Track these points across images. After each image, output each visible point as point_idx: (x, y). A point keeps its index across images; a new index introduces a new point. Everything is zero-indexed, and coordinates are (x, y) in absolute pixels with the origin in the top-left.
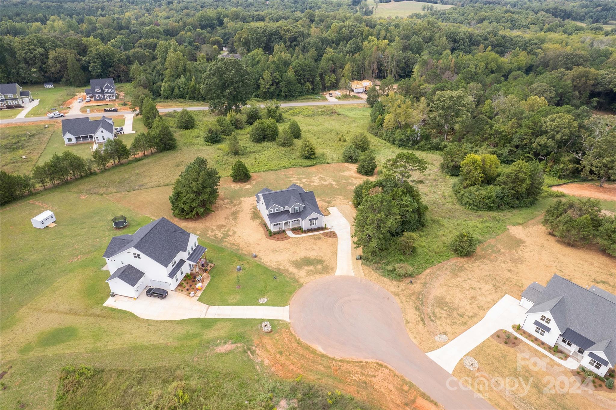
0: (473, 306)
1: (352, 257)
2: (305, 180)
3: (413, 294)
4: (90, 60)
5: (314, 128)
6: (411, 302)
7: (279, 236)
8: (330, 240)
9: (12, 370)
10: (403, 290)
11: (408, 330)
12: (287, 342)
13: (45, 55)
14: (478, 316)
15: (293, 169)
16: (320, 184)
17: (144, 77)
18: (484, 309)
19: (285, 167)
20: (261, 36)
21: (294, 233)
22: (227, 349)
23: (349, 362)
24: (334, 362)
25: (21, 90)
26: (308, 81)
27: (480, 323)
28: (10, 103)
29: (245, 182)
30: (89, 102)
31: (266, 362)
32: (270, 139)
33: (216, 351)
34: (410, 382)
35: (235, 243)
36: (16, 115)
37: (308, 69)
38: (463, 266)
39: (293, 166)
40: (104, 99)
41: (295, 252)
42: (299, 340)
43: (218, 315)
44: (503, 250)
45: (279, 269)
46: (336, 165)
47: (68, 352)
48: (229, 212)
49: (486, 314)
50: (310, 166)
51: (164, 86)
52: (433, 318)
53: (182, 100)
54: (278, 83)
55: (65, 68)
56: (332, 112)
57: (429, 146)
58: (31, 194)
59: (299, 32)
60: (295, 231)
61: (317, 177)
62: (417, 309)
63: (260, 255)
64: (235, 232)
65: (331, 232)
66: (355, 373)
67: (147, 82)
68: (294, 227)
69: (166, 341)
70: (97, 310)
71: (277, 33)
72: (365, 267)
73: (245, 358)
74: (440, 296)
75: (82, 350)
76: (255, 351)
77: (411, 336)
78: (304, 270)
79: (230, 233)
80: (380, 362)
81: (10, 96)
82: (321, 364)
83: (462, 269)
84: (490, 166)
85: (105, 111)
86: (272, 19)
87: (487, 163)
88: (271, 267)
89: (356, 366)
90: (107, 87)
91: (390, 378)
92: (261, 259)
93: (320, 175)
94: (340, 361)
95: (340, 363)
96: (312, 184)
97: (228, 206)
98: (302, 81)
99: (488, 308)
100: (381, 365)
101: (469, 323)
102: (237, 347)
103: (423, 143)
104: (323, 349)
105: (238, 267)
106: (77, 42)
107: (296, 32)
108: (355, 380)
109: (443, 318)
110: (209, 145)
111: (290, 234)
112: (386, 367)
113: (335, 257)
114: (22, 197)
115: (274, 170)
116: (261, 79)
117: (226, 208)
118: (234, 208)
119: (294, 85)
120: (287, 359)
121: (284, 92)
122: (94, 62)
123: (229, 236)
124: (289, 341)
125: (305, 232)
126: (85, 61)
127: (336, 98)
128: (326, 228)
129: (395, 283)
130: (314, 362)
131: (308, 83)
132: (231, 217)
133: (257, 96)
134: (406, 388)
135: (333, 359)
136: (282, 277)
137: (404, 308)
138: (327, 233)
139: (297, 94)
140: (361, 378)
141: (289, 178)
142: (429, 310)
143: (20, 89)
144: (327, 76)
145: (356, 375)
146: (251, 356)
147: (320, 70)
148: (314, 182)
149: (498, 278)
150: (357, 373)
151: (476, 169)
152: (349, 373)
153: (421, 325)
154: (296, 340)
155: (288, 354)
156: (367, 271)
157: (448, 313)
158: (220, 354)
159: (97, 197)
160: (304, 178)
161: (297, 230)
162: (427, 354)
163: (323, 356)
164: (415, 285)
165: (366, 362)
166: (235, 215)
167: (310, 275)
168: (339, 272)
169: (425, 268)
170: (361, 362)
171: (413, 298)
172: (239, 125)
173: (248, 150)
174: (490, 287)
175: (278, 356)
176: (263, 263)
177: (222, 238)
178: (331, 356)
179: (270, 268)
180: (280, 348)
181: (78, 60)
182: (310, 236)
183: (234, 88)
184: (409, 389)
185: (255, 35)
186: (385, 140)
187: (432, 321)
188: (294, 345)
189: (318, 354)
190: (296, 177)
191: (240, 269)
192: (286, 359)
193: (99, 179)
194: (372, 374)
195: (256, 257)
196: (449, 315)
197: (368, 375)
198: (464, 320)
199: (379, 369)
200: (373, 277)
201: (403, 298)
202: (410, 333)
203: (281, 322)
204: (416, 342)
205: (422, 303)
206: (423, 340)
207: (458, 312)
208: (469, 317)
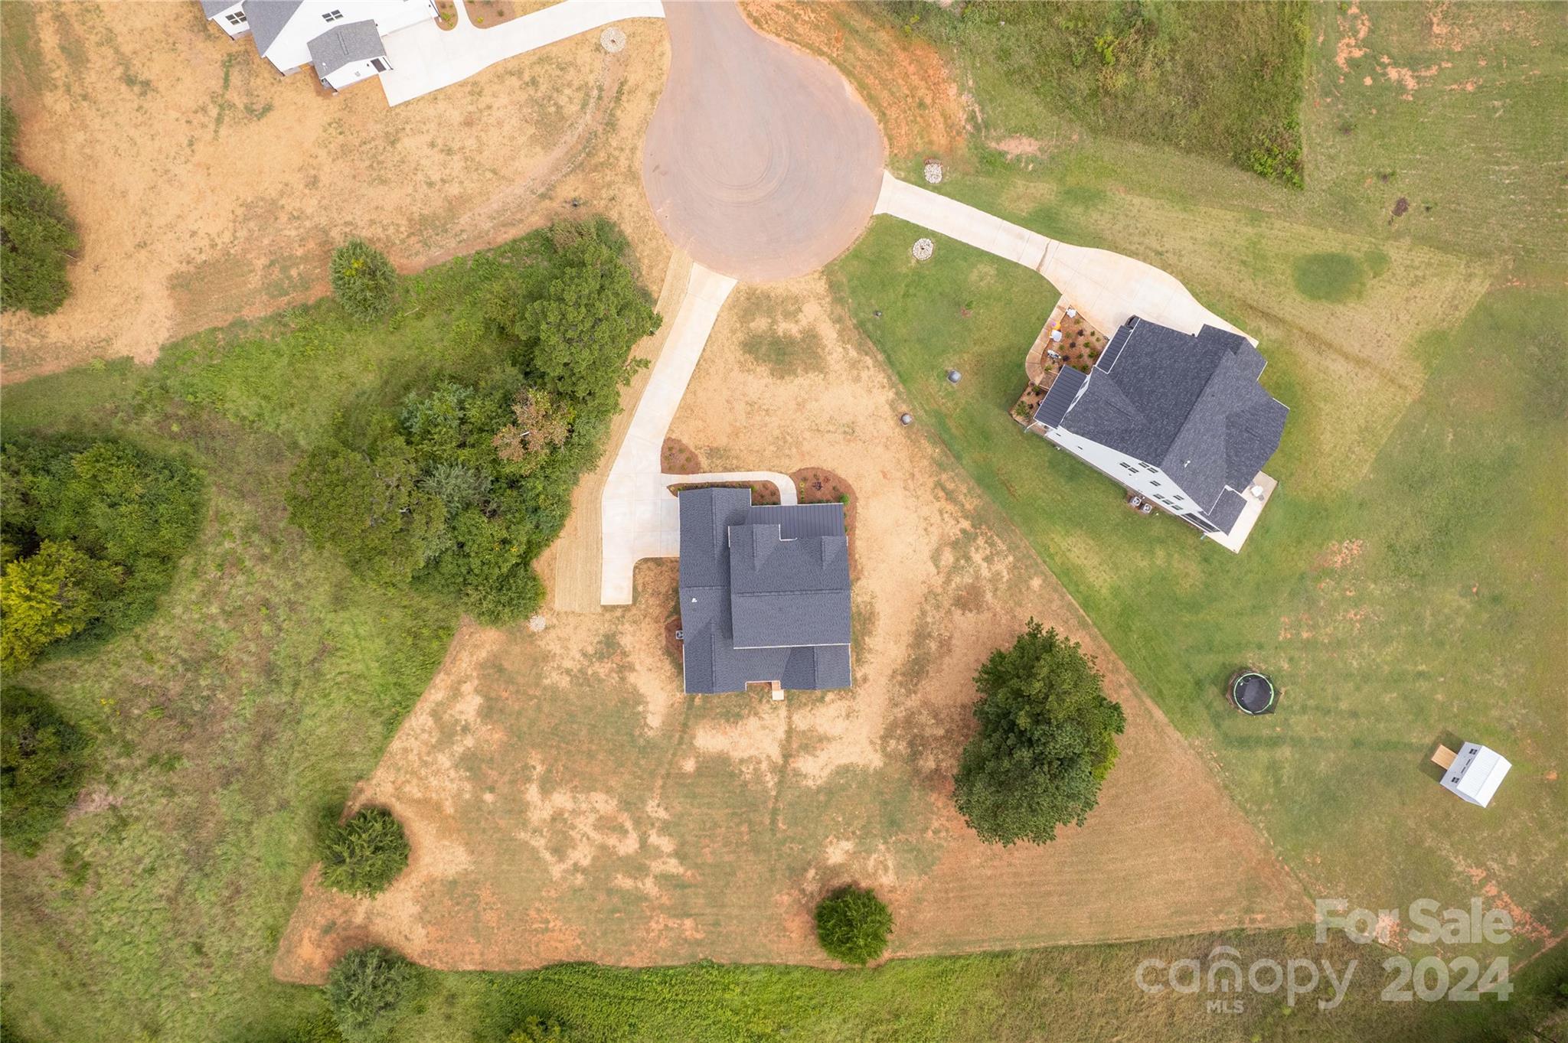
2: (622, 852)
3: (595, 169)
6: (614, 144)
9: (1385, 216)
10: (609, 185)
11: (665, 77)
12: (903, 124)
14: (500, 70)
16: (582, 800)
18: (473, 87)
22: (1017, 142)
23: (807, 46)
24: (835, 55)
27: (509, 55)
29: (842, 892)
31: (953, 90)
33: (1037, 147)
38: (410, 235)
41: (801, 406)
42: (880, 121)
43: (1021, 237)
44: (260, 264)
46: (457, 959)
47: (1303, 230)
48: (933, 691)
49: (479, 74)
52: (595, 93)
61: (573, 860)
62: (611, 125)
64: (936, 559)
65: (671, 471)
69: (1129, 197)
73: (988, 109)
74: (538, 149)
75: (1278, 224)
76: (967, 120)
77: (666, 62)
78: (804, 322)
79: (949, 558)
80: (755, 28)
82: (858, 59)
83: (420, 227)
88: (876, 361)
89: (799, 35)
93: (557, 874)
94: (821, 53)
95: (825, 49)
96: (612, 807)
97: (929, 726)
99: (462, 84)
100: (756, 21)
101: (535, 58)
102: (999, 140)
104: (843, 88)
108: (813, 11)
109: (576, 84)
111: (788, 493)
112: (750, 15)
113: (708, 351)
117: (937, 718)
118: (914, 703)
120: (913, 89)
123: (954, 547)
124: (899, 126)
125: (745, 490)
128: (680, 491)
129: (614, 214)
130: (870, 67)
132: (933, 649)
135: (833, 61)
137: (638, 132)
138: (683, 468)
140: (801, 12)
142: (588, 117)
145: (807, 19)
146: (977, 110)
148: (600, 825)
149: (364, 166)
150: (804, 22)
152: (816, 27)
153: (631, 83)
154: (886, 124)
155: (909, 100)
156: (655, 272)
157: (555, 95)
158: (1030, 136)
160: (624, 866)
162: (662, 15)
163: (849, 73)
164: (573, 195)
165: (778, 35)
166: (917, 661)
167: (796, 299)
168: (725, 288)
170: (787, 39)
171: (602, 155)
174: (405, 144)
175: (928, 101)
176: (891, 387)
177: (975, 539)
178: (834, 68)
180: (921, 116)
182: (737, 468)
187: (601, 89)
188: (893, 113)
189: (856, 80)
190: (649, 887)
192: (916, 88)
196: (558, 90)
197: (788, 11)
198: (537, 69)
199: (764, 15)
200: (654, 244)
201: (623, 163)
202: (664, 68)
203: (903, 174)
204: (667, 46)
205: (588, 140)
206: (649, 47)
207: (532, 92)
208: (519, 73)
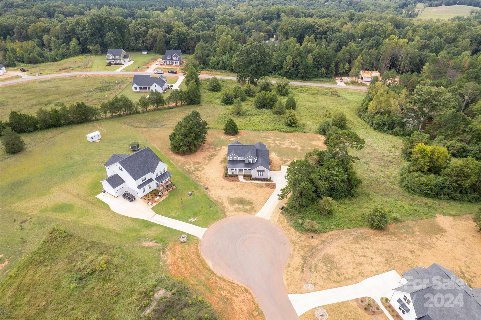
0: (355, 270)
1: (277, 206)
2: (279, 142)
3: (307, 246)
4: (172, 37)
5: (311, 104)
6: (302, 252)
7: (232, 178)
8: (268, 189)
9: (31, 220)
10: (301, 241)
11: (285, 272)
12: (191, 253)
13: (146, 32)
14: (354, 280)
15: (274, 132)
16: (288, 147)
17: (200, 51)
18: (363, 275)
19: (268, 130)
20: (298, 28)
21: (244, 179)
22: (150, 245)
23: (225, 280)
24: (214, 277)
25: (125, 54)
26: (324, 67)
27: (352, 286)
28: (117, 61)
29: (233, 135)
30: (162, 65)
31: (169, 262)
32: (269, 107)
33: (142, 244)
34: (261, 310)
35: (199, 176)
36: (116, 69)
37: (325, 57)
38: (369, 236)
39: (275, 130)
40: (172, 64)
41: (236, 192)
42: (200, 254)
43: (159, 221)
44: (417, 233)
45: (217, 201)
46: (311, 134)
47: (62, 218)
48: (209, 154)
49: (363, 280)
50: (289, 132)
51: (212, 59)
52: (313, 270)
53: (223, 71)
54: (297, 66)
55: (155, 41)
56: (334, 94)
57: (402, 133)
58: (97, 120)
59: (329, 27)
60: (246, 177)
61: (289, 141)
62: (304, 259)
63: (211, 188)
64: (204, 169)
65: (273, 184)
66: (225, 290)
67: (201, 55)
68: (246, 174)
69: (117, 229)
70: (90, 199)
71: (311, 27)
72: (282, 215)
73: (157, 255)
74: (330, 254)
75: (70, 220)
76: (166, 252)
77: (285, 277)
78: (234, 207)
79: (200, 169)
80: (248, 288)
81: (117, 57)
82: (204, 275)
83: (366, 238)
84: (439, 157)
85: (169, 72)
86: (320, 16)
87: (436, 154)
88: (213, 198)
89: (229, 285)
90: (175, 56)
91: (248, 302)
92: (210, 191)
93: (292, 140)
94: (220, 278)
95: (218, 279)
96: (282, 146)
97: (211, 150)
98: (319, 66)
99: (368, 276)
100: (247, 291)
101: (341, 283)
102: (157, 246)
103: (397, 129)
104: (213, 265)
105: (190, 193)
106: (167, 24)
107: (327, 27)
108: (222, 295)
109: (321, 272)
110: (222, 105)
111: (241, 178)
112: (250, 294)
113: (264, 202)
114: (91, 121)
115: (259, 130)
116: (285, 62)
117: (209, 151)
118: (213, 153)
119: (310, 68)
120: (184, 264)
121: (301, 73)
122: (174, 39)
123: (199, 170)
124: (193, 252)
125: (253, 179)
126: (169, 37)
127: (345, 83)
128: (270, 180)
129: (298, 233)
130: (200, 272)
131: (323, 69)
132: (207, 158)
133: (280, 74)
134: (255, 314)
135: (215, 275)
136: (216, 207)
137: (293, 255)
138: (270, 184)
139: (311, 76)
140: (227, 294)
141: (267, 138)
142: (314, 262)
143: (124, 52)
144: (341, 65)
145: (225, 292)
146: (161, 254)
147: (337, 59)
148: (284, 144)
149: (395, 255)
150: (226, 290)
151: (423, 157)
152: (221, 288)
153: (298, 272)
154: (198, 253)
155: (187, 261)
156: (282, 219)
157: (329, 270)
158: (144, 247)
159: (132, 128)
160: (278, 140)
161: (247, 177)
162: (289, 295)
163: (209, 270)
164: (314, 240)
165: (238, 285)
166: (211, 157)
167: (236, 211)
168: (259, 215)
169: (331, 229)
170: (233, 283)
171: (306, 249)
172: (251, 94)
173: (248, 113)
174: (382, 260)
175: (179, 260)
176: (209, 194)
177: (193, 171)
178: (215, 272)
179: (211, 199)
180: (183, 255)
181: (165, 37)
182: (255, 183)
183: (256, 66)
184: (257, 316)
185: (293, 27)
186: (366, 122)
187: (311, 271)
188: (195, 256)
189: (207, 268)
190: (273, 138)
191: (191, 195)
192: (183, 264)
193: (139, 117)
194: (236, 295)
195: (207, 189)
196: (328, 271)
197: (233, 295)
198: (339, 279)
199: (244, 293)
200: (283, 225)
201: (298, 247)
202: (285, 275)
203: (195, 238)
204: (285, 283)
205: (312, 255)
206: (293, 283)
207: (338, 271)
208: (345, 278)
